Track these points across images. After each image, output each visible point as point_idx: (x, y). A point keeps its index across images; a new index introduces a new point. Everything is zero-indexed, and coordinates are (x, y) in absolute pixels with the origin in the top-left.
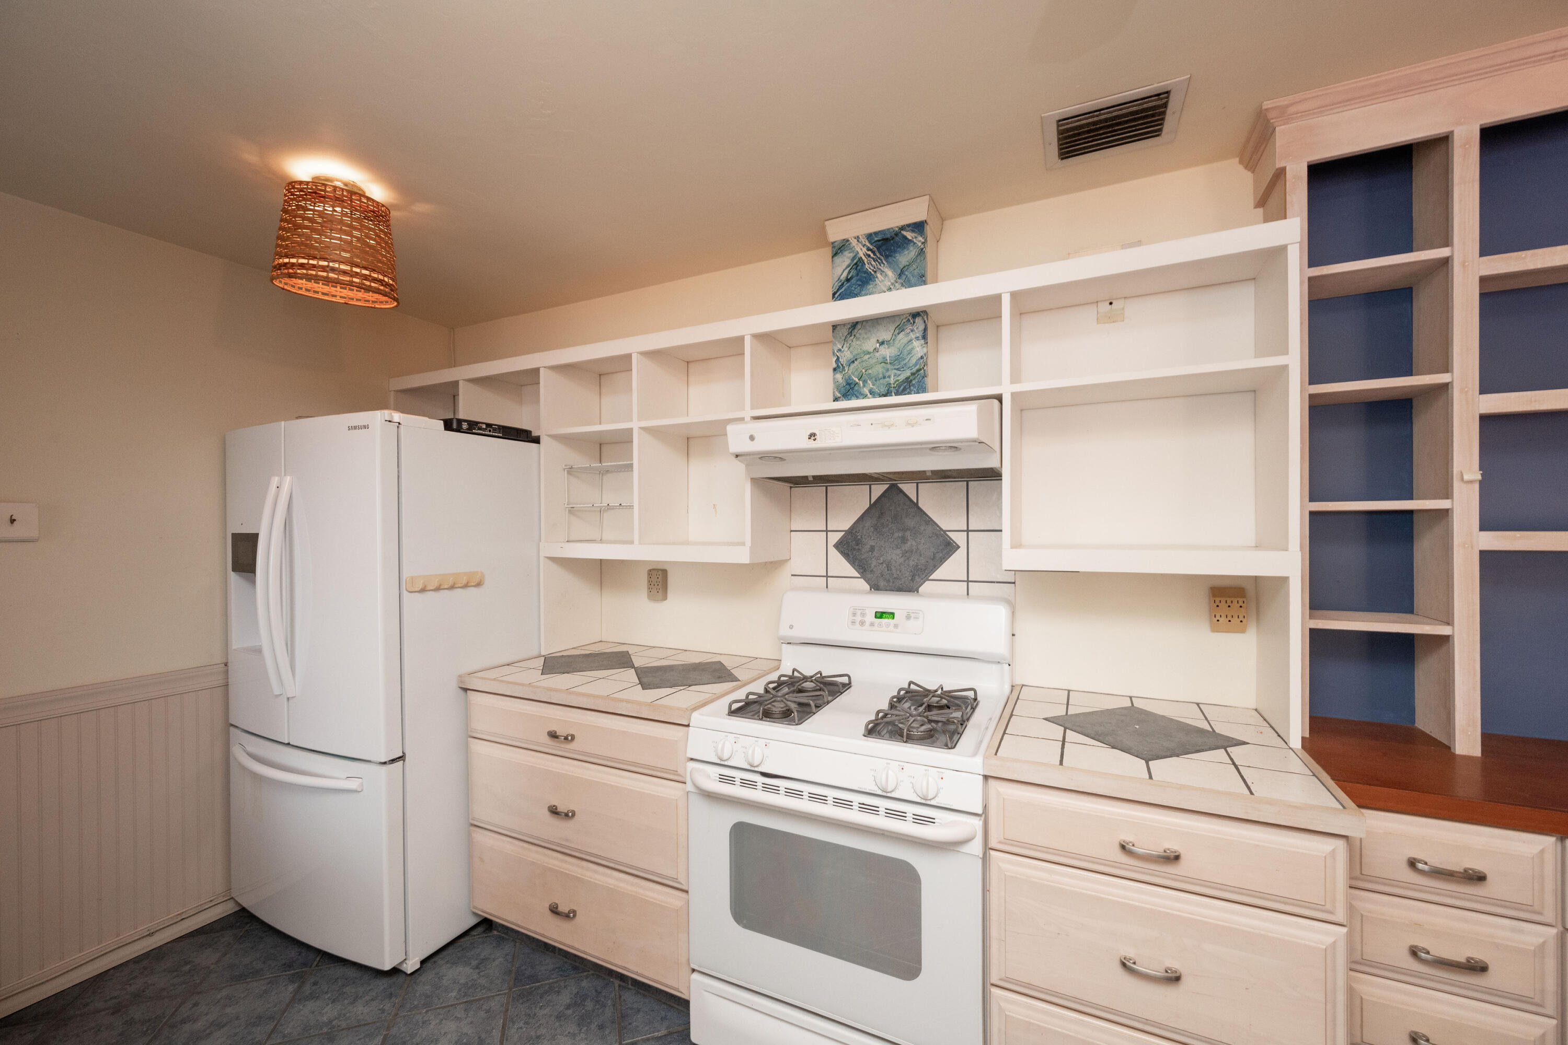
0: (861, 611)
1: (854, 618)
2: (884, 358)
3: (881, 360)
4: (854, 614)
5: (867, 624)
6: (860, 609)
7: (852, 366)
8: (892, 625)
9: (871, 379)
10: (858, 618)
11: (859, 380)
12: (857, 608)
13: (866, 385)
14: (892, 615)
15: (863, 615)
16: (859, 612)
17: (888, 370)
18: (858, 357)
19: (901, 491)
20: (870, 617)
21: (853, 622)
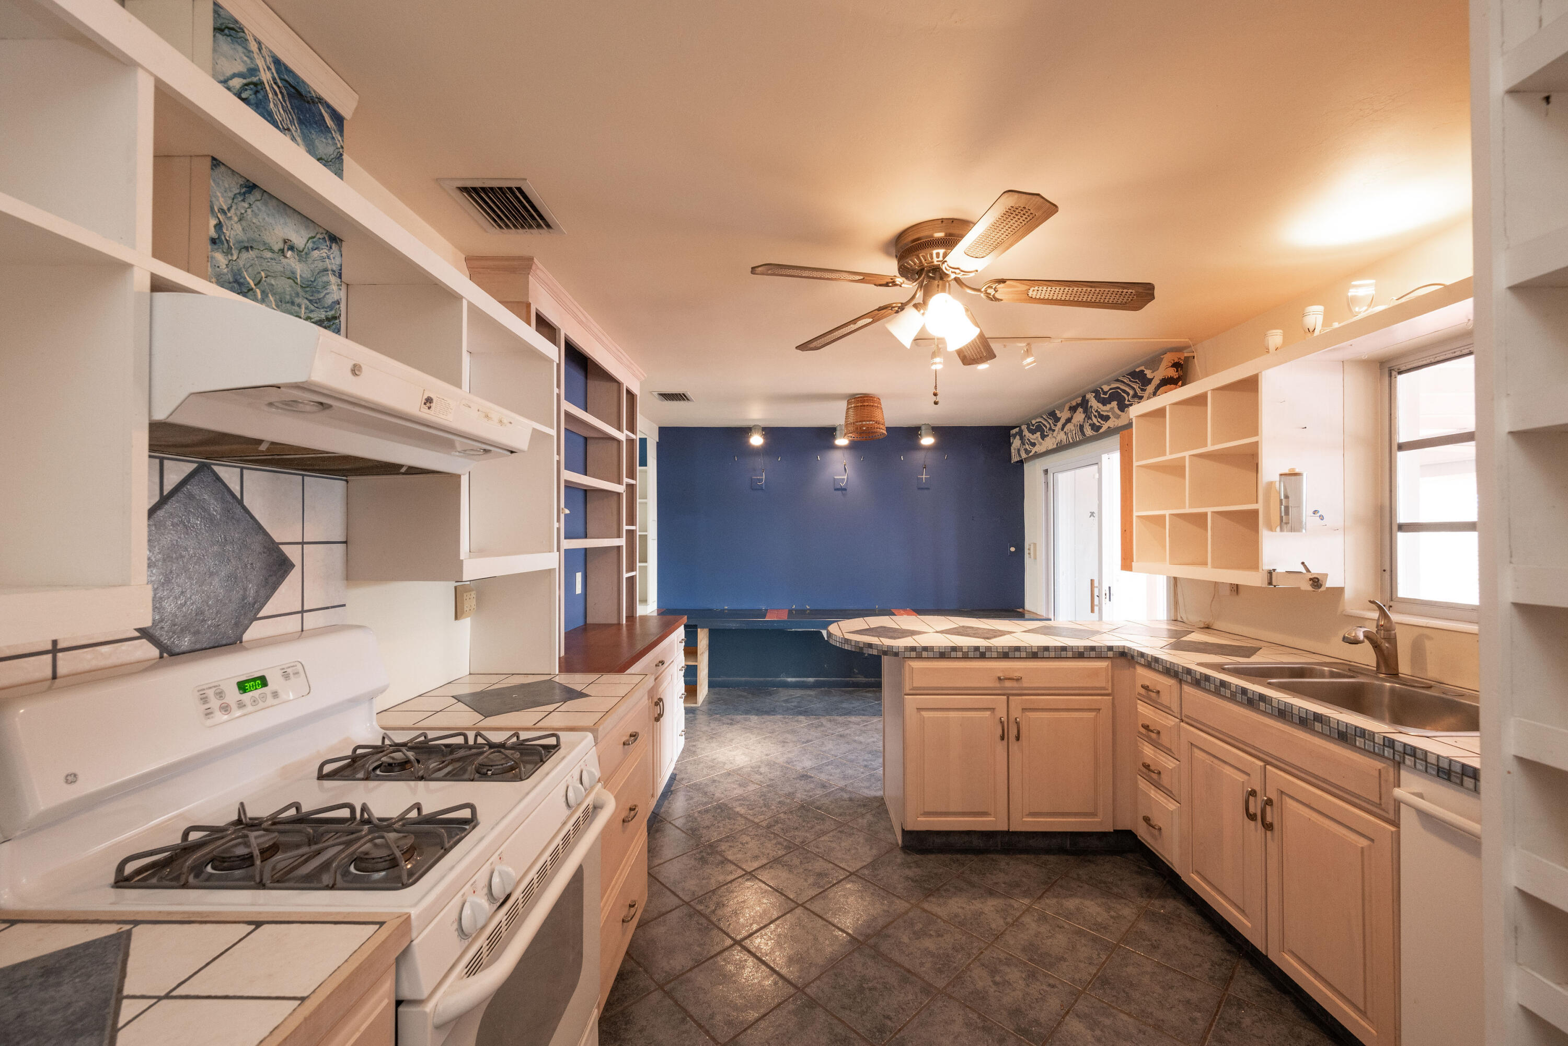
0: (214, 689)
1: (207, 706)
2: (293, 273)
3: (288, 274)
4: (204, 700)
5: (234, 706)
6: (210, 688)
7: (245, 255)
8: (269, 696)
9: (274, 294)
10: (215, 703)
11: (255, 285)
12: (204, 687)
13: (266, 300)
14: (263, 681)
15: (220, 694)
16: (210, 693)
17: (297, 295)
18: (254, 245)
19: (218, 479)
20: (233, 694)
21: (208, 713)
